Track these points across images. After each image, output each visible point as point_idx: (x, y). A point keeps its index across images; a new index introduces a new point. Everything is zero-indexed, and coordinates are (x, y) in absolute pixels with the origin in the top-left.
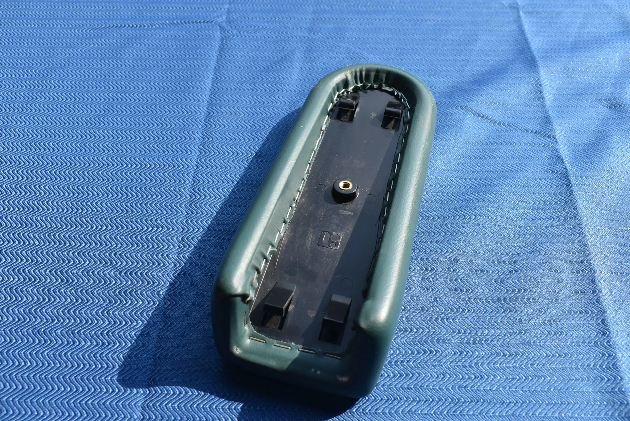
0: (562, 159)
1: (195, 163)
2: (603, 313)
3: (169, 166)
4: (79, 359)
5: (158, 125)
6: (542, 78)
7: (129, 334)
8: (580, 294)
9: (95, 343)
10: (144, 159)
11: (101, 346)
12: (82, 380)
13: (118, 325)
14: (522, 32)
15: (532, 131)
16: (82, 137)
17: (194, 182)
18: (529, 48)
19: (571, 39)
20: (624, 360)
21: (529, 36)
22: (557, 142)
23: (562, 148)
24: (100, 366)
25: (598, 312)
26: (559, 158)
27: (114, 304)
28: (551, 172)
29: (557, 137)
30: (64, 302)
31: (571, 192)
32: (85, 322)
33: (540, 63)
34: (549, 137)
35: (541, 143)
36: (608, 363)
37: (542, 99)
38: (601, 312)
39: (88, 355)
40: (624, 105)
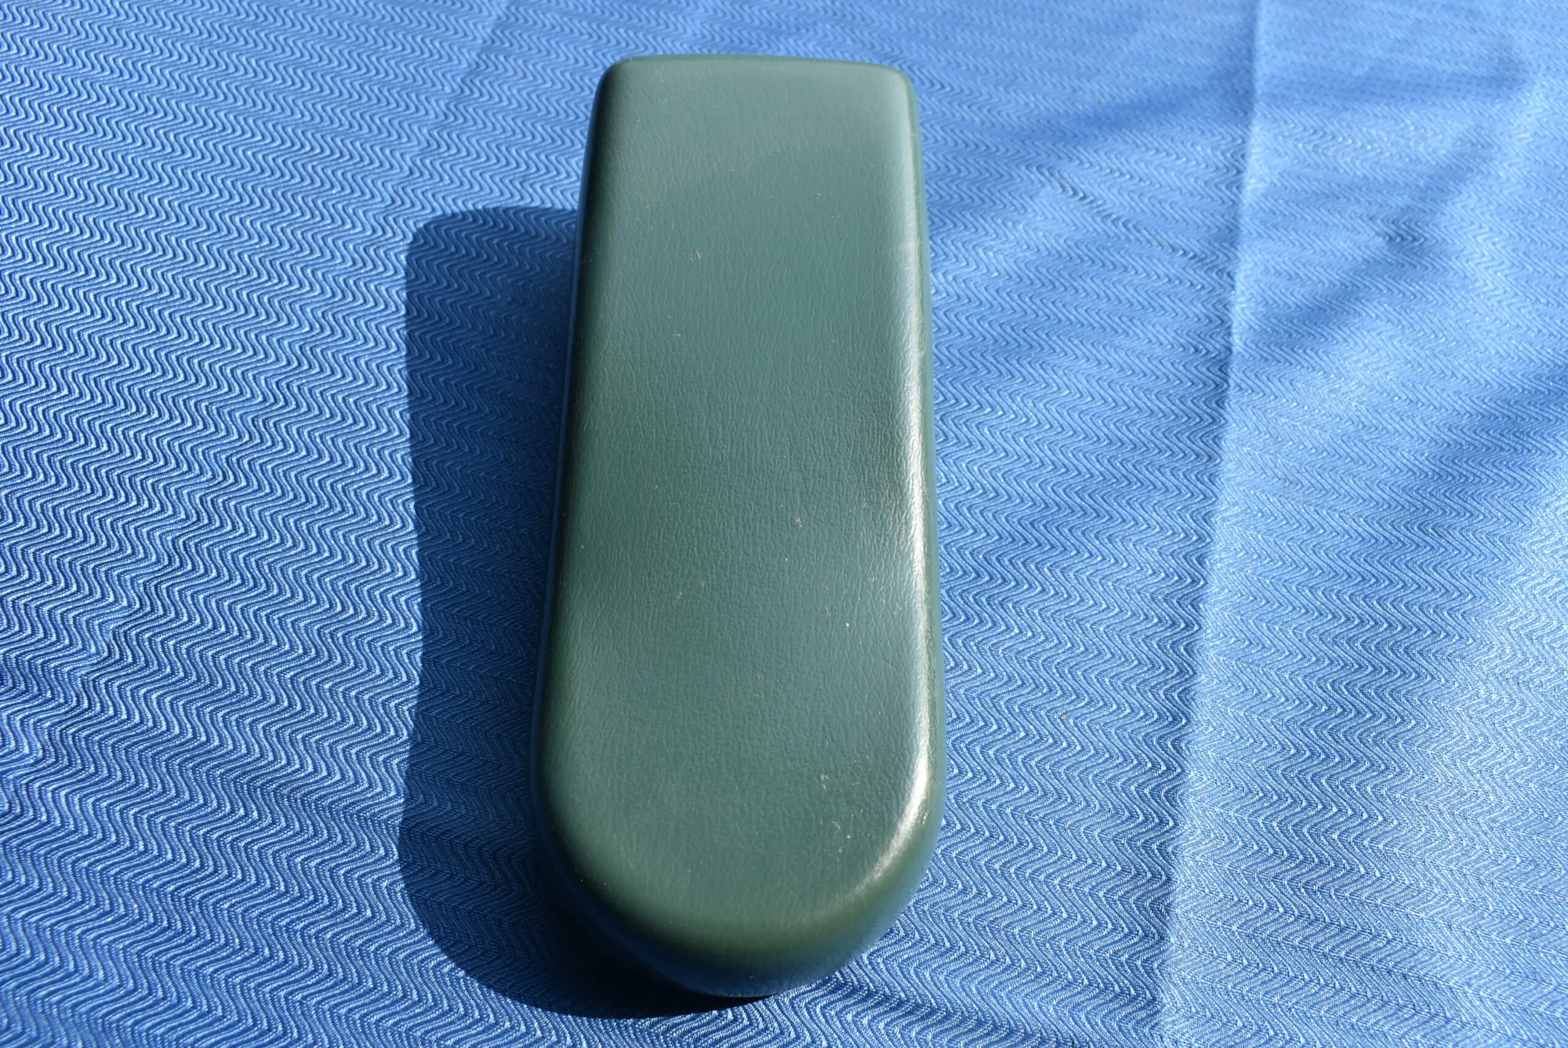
0: (1229, 327)
1: (410, 163)
2: (1191, 677)
3: (352, 158)
4: (20, 508)
5: (359, 68)
6: (1252, 141)
7: (141, 481)
8: (1156, 624)
9: (65, 484)
10: (303, 132)
11: (75, 493)
12: (10, 551)
13: (126, 459)
14: (1249, 33)
15: (1185, 253)
16: (190, 59)
17: (393, 201)
18: (1249, 72)
19: (1358, 72)
20: (1199, 786)
21: (1263, 44)
22: (1233, 287)
23: (1241, 303)
24: (57, 532)
25: (1181, 671)
26: (1224, 325)
27: (132, 414)
28: (1192, 350)
29: (1236, 278)
30: (31, 388)
31: (1220, 403)
32: (59, 436)
33: (1260, 108)
34: (1220, 272)
35: (1195, 282)
36: (1158, 785)
37: (1237, 188)
38: (1186, 673)
39: (42, 505)
40: (1426, 239)
